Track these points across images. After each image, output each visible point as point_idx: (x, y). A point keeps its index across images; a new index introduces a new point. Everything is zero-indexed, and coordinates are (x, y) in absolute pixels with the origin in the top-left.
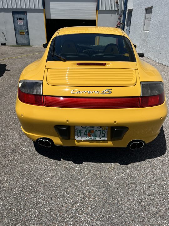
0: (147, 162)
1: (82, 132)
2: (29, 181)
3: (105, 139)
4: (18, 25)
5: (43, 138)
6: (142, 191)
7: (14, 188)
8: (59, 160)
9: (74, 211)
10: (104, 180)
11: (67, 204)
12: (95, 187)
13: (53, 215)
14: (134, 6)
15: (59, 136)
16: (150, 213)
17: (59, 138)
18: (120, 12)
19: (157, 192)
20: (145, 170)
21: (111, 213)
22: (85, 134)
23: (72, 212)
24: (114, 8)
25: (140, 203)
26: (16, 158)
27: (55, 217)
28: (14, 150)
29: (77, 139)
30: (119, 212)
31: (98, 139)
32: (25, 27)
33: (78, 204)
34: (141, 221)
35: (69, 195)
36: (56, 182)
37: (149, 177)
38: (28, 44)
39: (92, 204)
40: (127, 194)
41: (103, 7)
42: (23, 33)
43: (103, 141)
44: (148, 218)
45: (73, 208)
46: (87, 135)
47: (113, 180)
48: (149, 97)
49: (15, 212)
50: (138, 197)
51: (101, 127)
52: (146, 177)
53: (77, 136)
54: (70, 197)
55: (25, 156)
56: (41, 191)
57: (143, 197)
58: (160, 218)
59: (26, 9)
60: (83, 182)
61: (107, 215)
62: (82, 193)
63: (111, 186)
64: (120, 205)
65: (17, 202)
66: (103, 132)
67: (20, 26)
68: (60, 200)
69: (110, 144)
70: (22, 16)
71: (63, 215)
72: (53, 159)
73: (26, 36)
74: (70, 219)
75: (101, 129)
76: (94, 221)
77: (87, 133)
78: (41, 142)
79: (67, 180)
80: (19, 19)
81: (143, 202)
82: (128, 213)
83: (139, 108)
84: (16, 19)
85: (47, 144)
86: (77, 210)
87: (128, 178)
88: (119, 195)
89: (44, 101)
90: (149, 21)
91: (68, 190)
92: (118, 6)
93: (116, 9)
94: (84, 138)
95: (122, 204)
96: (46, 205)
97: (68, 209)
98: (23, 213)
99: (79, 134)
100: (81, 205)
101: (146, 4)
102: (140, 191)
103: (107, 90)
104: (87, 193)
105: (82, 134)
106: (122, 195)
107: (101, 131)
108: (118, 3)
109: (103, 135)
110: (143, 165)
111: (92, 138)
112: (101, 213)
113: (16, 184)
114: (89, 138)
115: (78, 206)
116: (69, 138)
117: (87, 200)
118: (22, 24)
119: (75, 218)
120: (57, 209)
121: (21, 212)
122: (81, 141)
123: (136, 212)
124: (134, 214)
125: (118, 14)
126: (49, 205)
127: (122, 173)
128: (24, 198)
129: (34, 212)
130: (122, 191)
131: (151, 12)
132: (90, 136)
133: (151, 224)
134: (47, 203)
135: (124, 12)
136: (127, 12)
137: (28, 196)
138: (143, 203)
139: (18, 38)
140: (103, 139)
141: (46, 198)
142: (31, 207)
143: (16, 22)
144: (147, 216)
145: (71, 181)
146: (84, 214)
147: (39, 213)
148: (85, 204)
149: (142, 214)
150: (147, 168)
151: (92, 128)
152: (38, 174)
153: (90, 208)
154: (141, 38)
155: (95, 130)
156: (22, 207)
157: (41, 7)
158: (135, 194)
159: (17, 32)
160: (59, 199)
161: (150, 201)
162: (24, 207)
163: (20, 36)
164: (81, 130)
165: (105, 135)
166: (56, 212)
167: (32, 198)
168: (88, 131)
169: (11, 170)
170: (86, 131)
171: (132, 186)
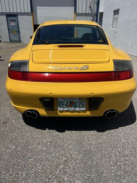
0: (120, 129)
1: (64, 103)
2: (18, 148)
3: (84, 109)
4: (11, 26)
5: (30, 110)
6: (117, 153)
7: (4, 154)
8: (44, 130)
9: (58, 172)
10: (84, 145)
11: (51, 166)
12: (76, 151)
13: (39, 176)
14: (105, 9)
15: (44, 108)
16: (125, 172)
17: (44, 110)
18: (93, 15)
19: (130, 154)
20: (119, 136)
21: (91, 173)
22: (67, 105)
23: (56, 174)
24: (89, 11)
25: (116, 164)
26: (7, 129)
27: (41, 178)
28: (5, 123)
29: (60, 110)
30: (98, 172)
31: (77, 109)
32: (16, 27)
33: (62, 166)
34: (118, 179)
35: (53, 159)
36: (41, 148)
37: (123, 141)
38: (20, 41)
39: (74, 166)
40: (105, 156)
41: (79, 11)
42: (16, 32)
43: (82, 111)
44: (124, 177)
45: (57, 169)
46: (68, 106)
47: (92, 145)
48: (120, 72)
49: (4, 174)
50: (114, 159)
51: (80, 99)
52: (120, 142)
53: (60, 107)
54: (54, 160)
55: (15, 127)
56: (29, 156)
57: (118, 158)
58: (135, 176)
59: (17, 13)
60: (66, 147)
61: (88, 175)
62: (65, 157)
63: (90, 150)
64: (99, 166)
65: (7, 166)
66: (82, 102)
67: (13, 26)
68: (45, 164)
69: (88, 113)
70: (14, 18)
71: (48, 176)
72: (39, 129)
73: (18, 34)
74: (54, 179)
75: (80, 100)
76: (76, 180)
77: (68, 104)
78: (28, 113)
79: (52, 146)
80: (11, 21)
81: (119, 162)
82: (106, 173)
83: (113, 81)
84: (9, 21)
85: (34, 115)
86: (61, 171)
87: (105, 143)
88: (97, 157)
89: (30, 77)
90: (117, 21)
91: (53, 155)
92: (91, 10)
93: (90, 12)
94: (66, 109)
95: (100, 165)
96: (32, 167)
97: (52, 171)
98: (12, 175)
99: (61, 106)
100: (64, 167)
101: (114, 7)
102: (115, 154)
103: (85, 66)
104: (69, 156)
105: (64, 105)
106: (100, 157)
107: (80, 102)
108: (92, 7)
109: (82, 106)
110: (117, 132)
111: (73, 109)
112: (82, 173)
113: (6, 150)
114: (70, 109)
115: (61, 167)
116: (53, 110)
117: (69, 163)
118: (14, 25)
119: (59, 178)
120: (42, 171)
121: (10, 175)
122: (63, 112)
123: (113, 171)
124: (111, 173)
125: (92, 16)
126: (36, 168)
127: (100, 139)
128: (13, 163)
129: (22, 174)
130: (100, 154)
131: (118, 14)
132: (71, 107)
133: (127, 181)
134: (33, 166)
135: (97, 15)
136: (99, 14)
137: (16, 160)
138: (119, 164)
139: (11, 36)
140: (82, 109)
141: (33, 162)
142: (19, 170)
143: (9, 23)
144: (122, 174)
145: (55, 147)
146: (67, 174)
147: (27, 174)
148: (68, 166)
149: (119, 173)
150: (120, 134)
151: (72, 100)
152: (26, 142)
153: (72, 170)
154: (111, 34)
155: (75, 102)
156: (11, 170)
157: (30, 11)
158: (111, 156)
159: (10, 31)
160: (45, 162)
161: (125, 162)
162: (13, 171)
163: (12, 34)
164: (63, 102)
165: (83, 106)
166: (42, 174)
167: (20, 162)
168: (69, 103)
169: (2, 139)
170: (67, 103)
171: (108, 150)
